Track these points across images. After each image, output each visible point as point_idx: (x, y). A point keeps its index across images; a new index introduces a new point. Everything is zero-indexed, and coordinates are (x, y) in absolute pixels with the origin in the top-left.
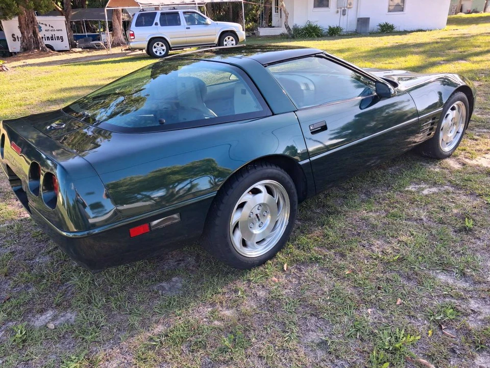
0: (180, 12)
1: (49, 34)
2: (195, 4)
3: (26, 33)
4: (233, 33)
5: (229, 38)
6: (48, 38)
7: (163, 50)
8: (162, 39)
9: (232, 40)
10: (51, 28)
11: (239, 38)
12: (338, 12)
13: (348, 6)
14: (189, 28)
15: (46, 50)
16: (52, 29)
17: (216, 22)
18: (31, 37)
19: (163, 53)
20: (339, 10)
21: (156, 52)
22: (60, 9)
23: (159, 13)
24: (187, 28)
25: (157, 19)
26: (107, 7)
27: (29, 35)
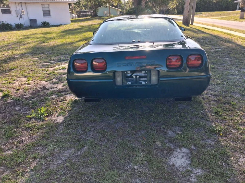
12: (17, 16)
13: (23, 13)
20: (18, 15)
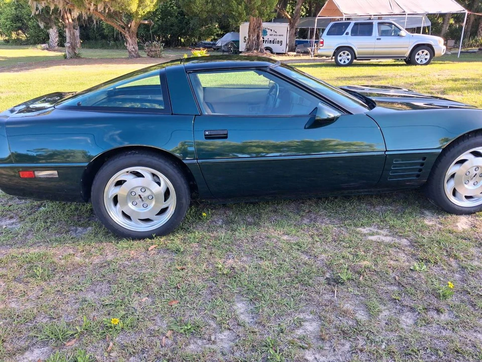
0: (375, 23)
1: (271, 38)
2: (405, 14)
3: (251, 36)
4: (430, 47)
5: (423, 52)
6: (270, 41)
7: (348, 59)
8: (350, 49)
9: (427, 54)
10: (274, 33)
11: (436, 53)
14: (380, 39)
15: (263, 51)
16: (276, 34)
17: (412, 34)
18: (254, 40)
19: (347, 62)
21: (341, 60)
22: (290, 17)
23: (353, 23)
24: (377, 39)
25: (349, 30)
26: (319, 16)
27: (254, 38)
